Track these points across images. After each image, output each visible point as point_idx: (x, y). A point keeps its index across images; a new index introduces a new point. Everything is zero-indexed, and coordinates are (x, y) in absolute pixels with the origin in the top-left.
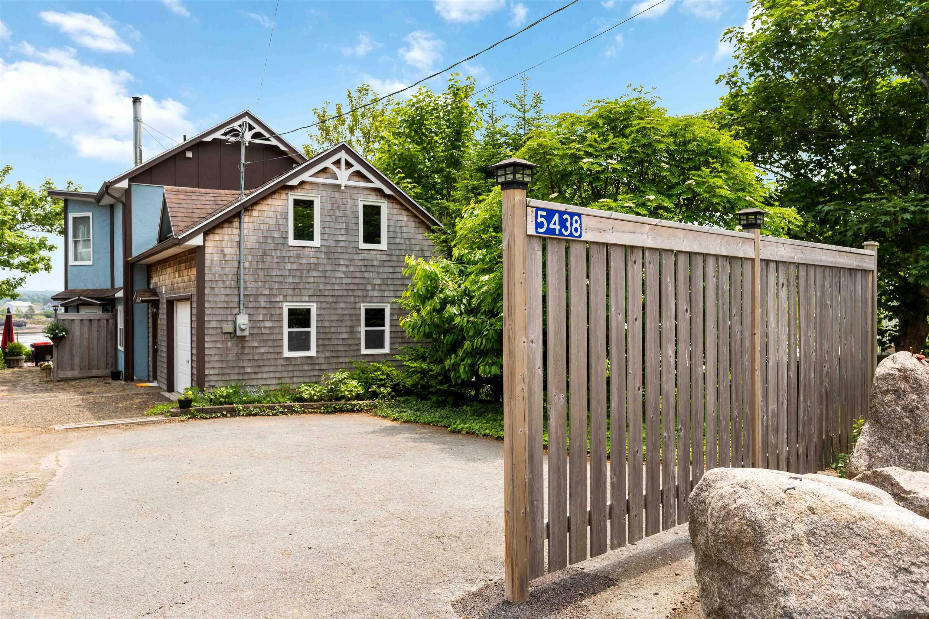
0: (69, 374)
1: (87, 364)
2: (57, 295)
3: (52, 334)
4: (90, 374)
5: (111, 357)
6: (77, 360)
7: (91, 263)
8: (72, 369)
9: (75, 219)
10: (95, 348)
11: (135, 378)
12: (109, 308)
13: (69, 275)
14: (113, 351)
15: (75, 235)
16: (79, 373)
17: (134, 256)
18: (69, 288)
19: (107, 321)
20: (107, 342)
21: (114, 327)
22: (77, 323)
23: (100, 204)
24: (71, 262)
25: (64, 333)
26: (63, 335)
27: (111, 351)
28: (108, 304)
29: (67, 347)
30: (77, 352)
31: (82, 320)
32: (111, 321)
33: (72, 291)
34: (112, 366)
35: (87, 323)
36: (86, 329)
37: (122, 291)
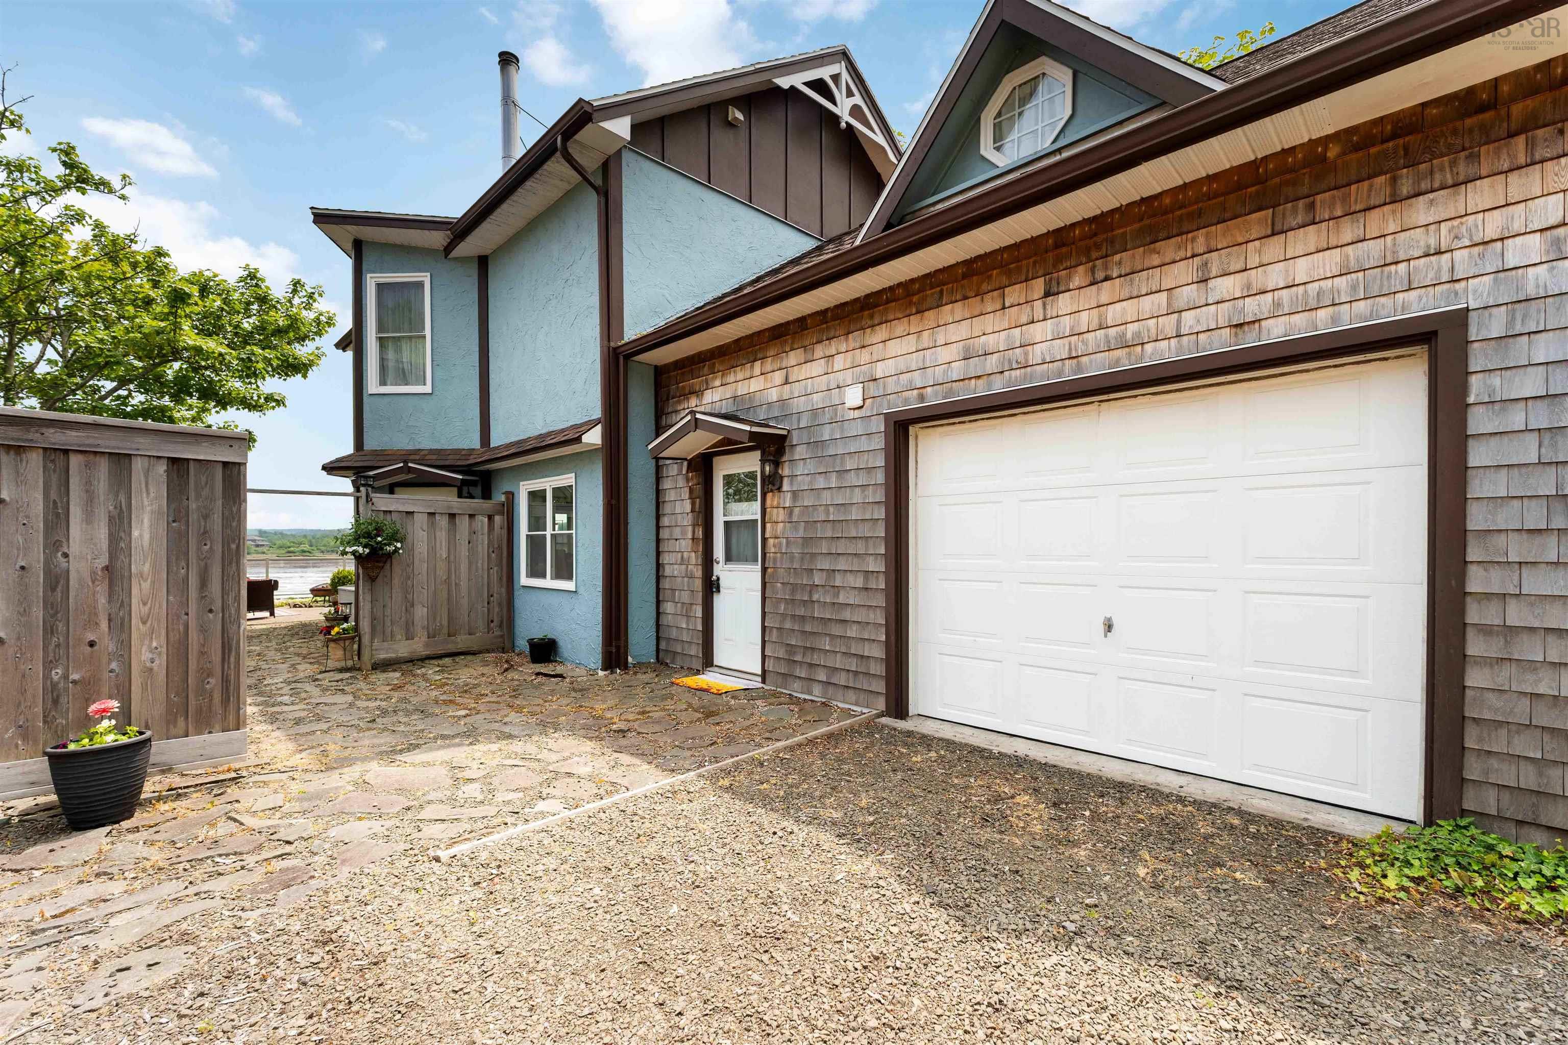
0: (402, 649)
1: (445, 623)
2: (338, 460)
3: (365, 546)
4: (451, 648)
5: (500, 604)
6: (420, 613)
7: (427, 389)
8: (409, 637)
9: (380, 287)
10: (464, 584)
11: (630, 659)
12: (478, 491)
13: (366, 415)
14: (504, 590)
15: (381, 328)
16: (427, 645)
17: (626, 340)
18: (370, 444)
19: (490, 518)
20: (489, 569)
21: (505, 531)
22: (421, 520)
23: (455, 253)
24: (373, 385)
25: (399, 545)
26: (396, 550)
27: (499, 591)
28: (474, 484)
29: (396, 581)
30: (422, 595)
31: (431, 514)
32: (497, 519)
33: (375, 453)
34: (501, 626)
35: (443, 522)
36: (442, 535)
37: (599, 427)
